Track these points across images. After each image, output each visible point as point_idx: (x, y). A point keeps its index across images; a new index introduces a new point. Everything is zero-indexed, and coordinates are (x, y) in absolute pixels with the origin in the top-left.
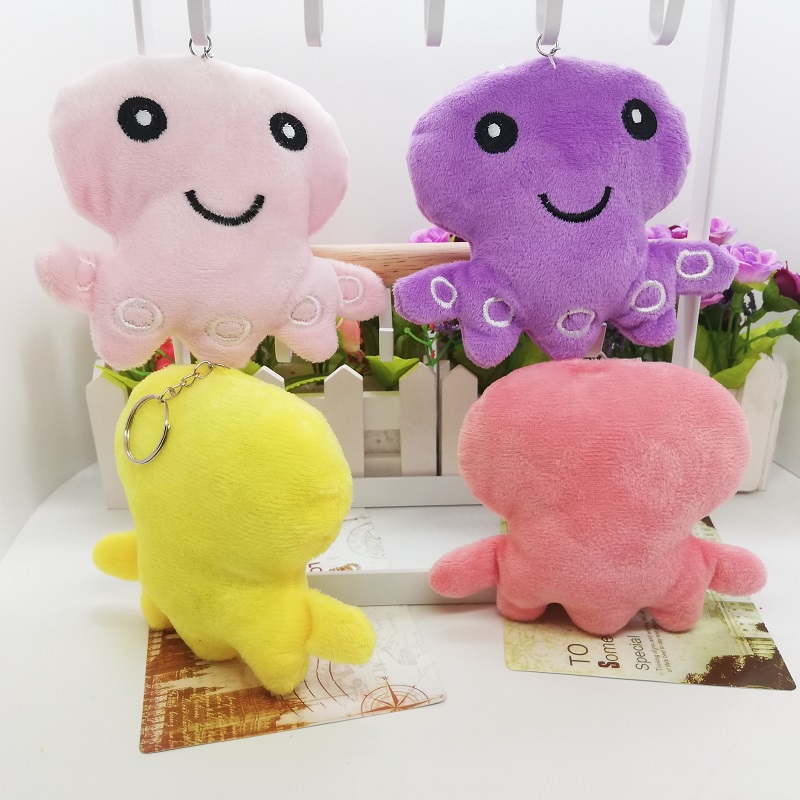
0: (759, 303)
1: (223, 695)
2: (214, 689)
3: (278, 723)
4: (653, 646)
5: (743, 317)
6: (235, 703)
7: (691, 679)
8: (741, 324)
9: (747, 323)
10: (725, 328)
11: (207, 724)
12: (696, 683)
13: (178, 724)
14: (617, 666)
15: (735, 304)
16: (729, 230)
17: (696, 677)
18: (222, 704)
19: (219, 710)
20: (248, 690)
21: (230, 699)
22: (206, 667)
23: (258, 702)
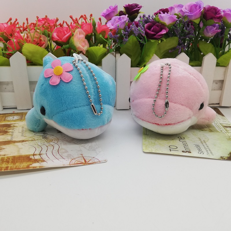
1: (8, 157)
2: (5, 155)
4: (205, 147)
6: (12, 159)
7: (222, 158)
9: (229, 44)
14: (190, 152)
17: (224, 157)
18: (6, 160)
19: (5, 161)
20: (20, 156)
21: (11, 158)
22: (4, 149)
23: (23, 159)
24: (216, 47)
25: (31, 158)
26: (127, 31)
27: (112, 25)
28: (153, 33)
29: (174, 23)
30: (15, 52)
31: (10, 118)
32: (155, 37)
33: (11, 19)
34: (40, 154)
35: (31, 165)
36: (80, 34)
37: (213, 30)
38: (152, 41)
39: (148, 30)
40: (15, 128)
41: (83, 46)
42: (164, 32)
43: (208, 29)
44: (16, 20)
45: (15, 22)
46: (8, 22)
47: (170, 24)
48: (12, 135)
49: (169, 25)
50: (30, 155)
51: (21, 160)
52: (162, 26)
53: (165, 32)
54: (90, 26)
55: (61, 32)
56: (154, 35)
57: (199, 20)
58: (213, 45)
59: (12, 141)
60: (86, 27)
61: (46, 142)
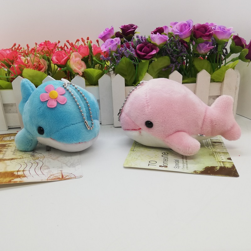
0: (229, 51)
4: (183, 162)
8: (223, 60)
9: (225, 59)
10: (216, 62)
14: (167, 167)
17: (198, 171)
20: (6, 172)
23: (8, 175)
24: (212, 62)
25: (15, 174)
26: (119, 53)
27: (106, 48)
28: (143, 54)
29: (165, 43)
30: (17, 77)
31: (8, 138)
32: (145, 57)
33: (15, 45)
34: (23, 171)
35: (13, 180)
36: (76, 57)
37: (206, 47)
38: (143, 61)
39: (139, 51)
40: (9, 147)
41: (79, 69)
42: (154, 52)
43: (201, 46)
44: (19, 46)
45: (18, 47)
46: (12, 47)
47: (162, 44)
48: (4, 154)
49: (160, 45)
51: (6, 175)
52: (154, 47)
53: (156, 52)
54: (86, 48)
55: (59, 55)
56: (145, 55)
57: (189, 38)
58: (209, 61)
59: (3, 159)
60: (82, 50)
61: (32, 160)
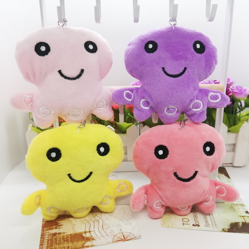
1: (67, 235)
2: (64, 233)
3: (85, 245)
5: (238, 110)
6: (71, 238)
8: (238, 112)
9: (240, 111)
11: (61, 245)
12: (225, 231)
13: (52, 245)
14: (199, 226)
15: (236, 105)
16: (233, 82)
17: (225, 230)
18: (66, 238)
19: (65, 240)
20: (75, 234)
21: (69, 236)
22: (62, 225)
23: (78, 238)
34: (90, 232)
35: (85, 243)
50: (82, 232)
61: (92, 217)
